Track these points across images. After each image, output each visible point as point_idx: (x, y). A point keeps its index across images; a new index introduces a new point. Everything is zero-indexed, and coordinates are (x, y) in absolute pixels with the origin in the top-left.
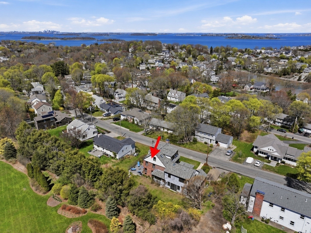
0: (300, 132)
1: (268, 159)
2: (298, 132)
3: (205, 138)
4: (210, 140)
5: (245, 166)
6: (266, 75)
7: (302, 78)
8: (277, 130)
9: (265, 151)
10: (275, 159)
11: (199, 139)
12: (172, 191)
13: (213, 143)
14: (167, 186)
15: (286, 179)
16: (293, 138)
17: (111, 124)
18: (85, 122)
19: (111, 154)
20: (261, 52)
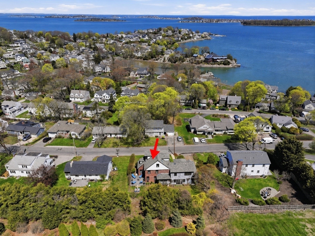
0: (200, 107)
1: (205, 134)
2: (198, 108)
3: (154, 132)
4: (159, 133)
5: (196, 145)
6: (138, 59)
7: (166, 58)
8: (186, 109)
9: (202, 129)
10: (209, 133)
11: (149, 135)
12: (179, 186)
13: (163, 135)
14: (173, 183)
15: (226, 145)
16: (199, 113)
17: (47, 146)
18: (44, 156)
19: (98, 178)
20: (122, 37)
